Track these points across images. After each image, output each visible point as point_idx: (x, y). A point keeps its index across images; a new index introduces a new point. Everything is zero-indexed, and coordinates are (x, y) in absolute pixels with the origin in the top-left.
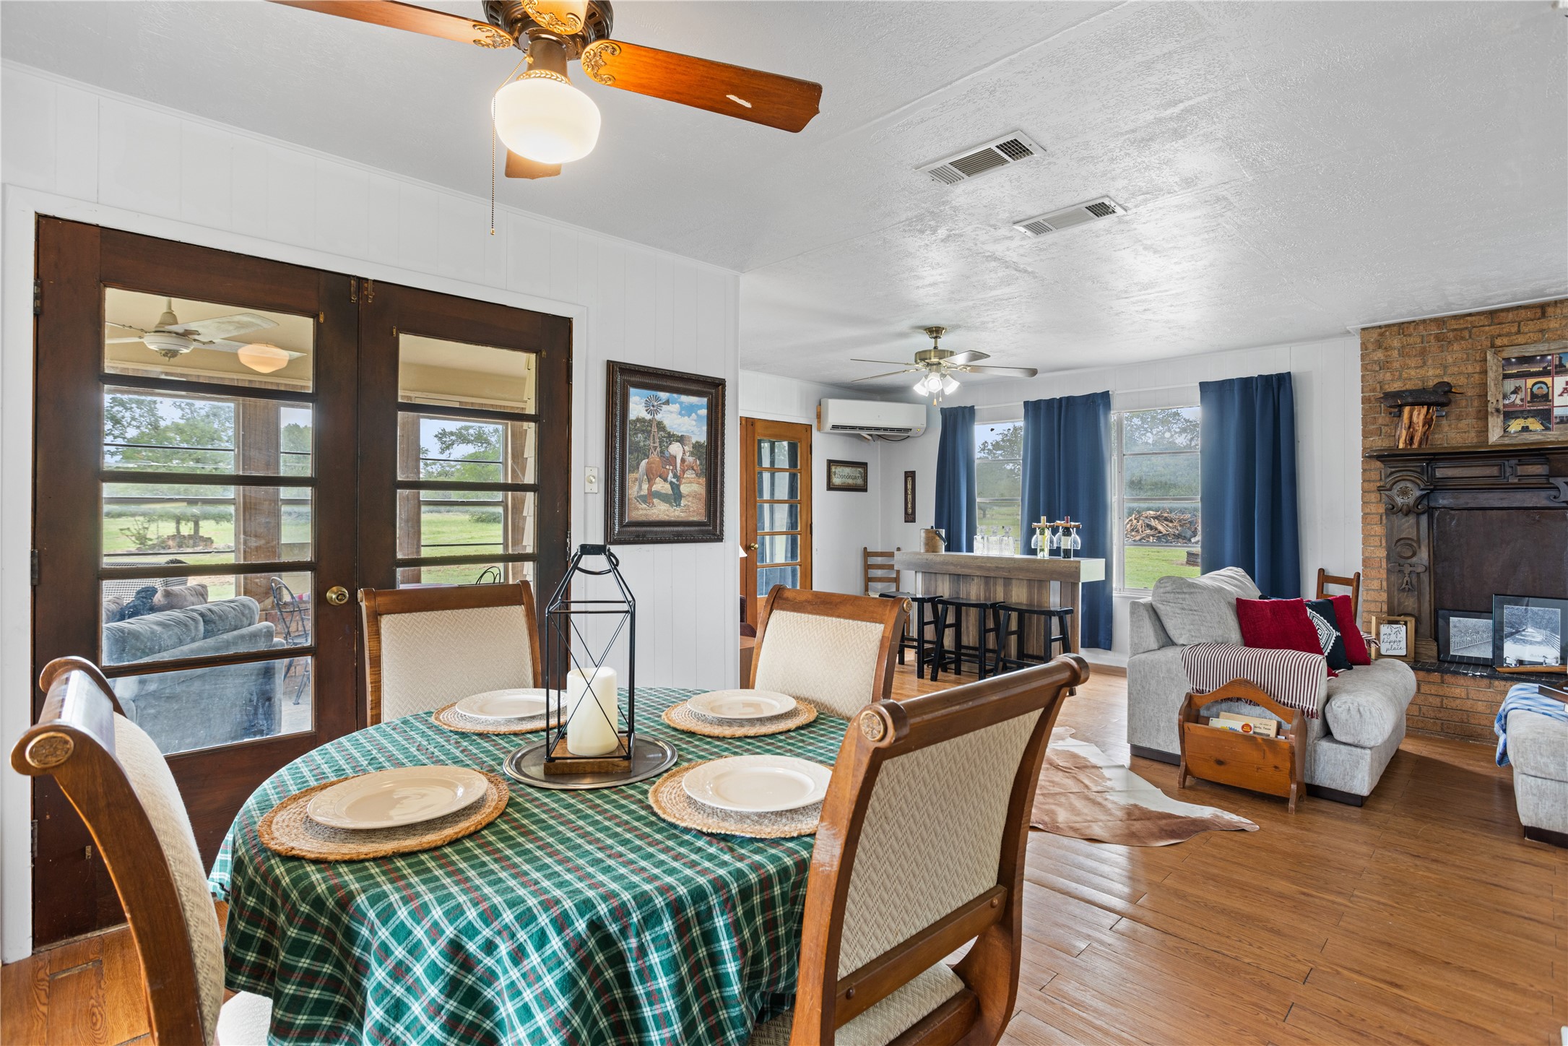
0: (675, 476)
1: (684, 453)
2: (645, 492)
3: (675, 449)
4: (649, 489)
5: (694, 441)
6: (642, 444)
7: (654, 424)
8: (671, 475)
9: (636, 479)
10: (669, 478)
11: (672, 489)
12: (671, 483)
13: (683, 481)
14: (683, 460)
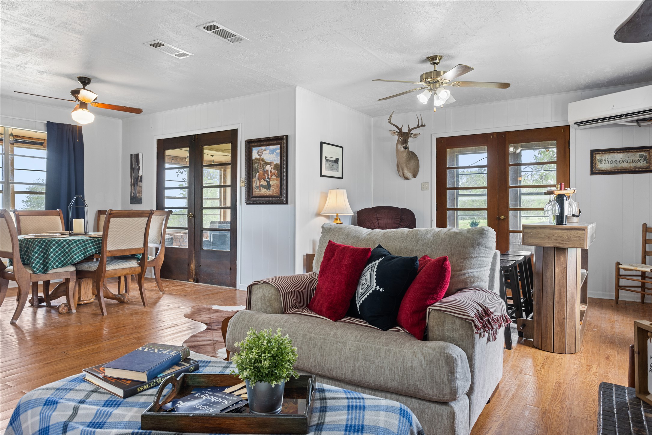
0: (268, 178)
1: (271, 169)
2: (258, 185)
3: (268, 168)
4: (259, 184)
5: (275, 164)
6: (257, 167)
7: (261, 159)
8: (267, 178)
9: (255, 181)
10: (266, 179)
11: (267, 183)
12: (267, 181)
13: (271, 180)
14: (271, 172)
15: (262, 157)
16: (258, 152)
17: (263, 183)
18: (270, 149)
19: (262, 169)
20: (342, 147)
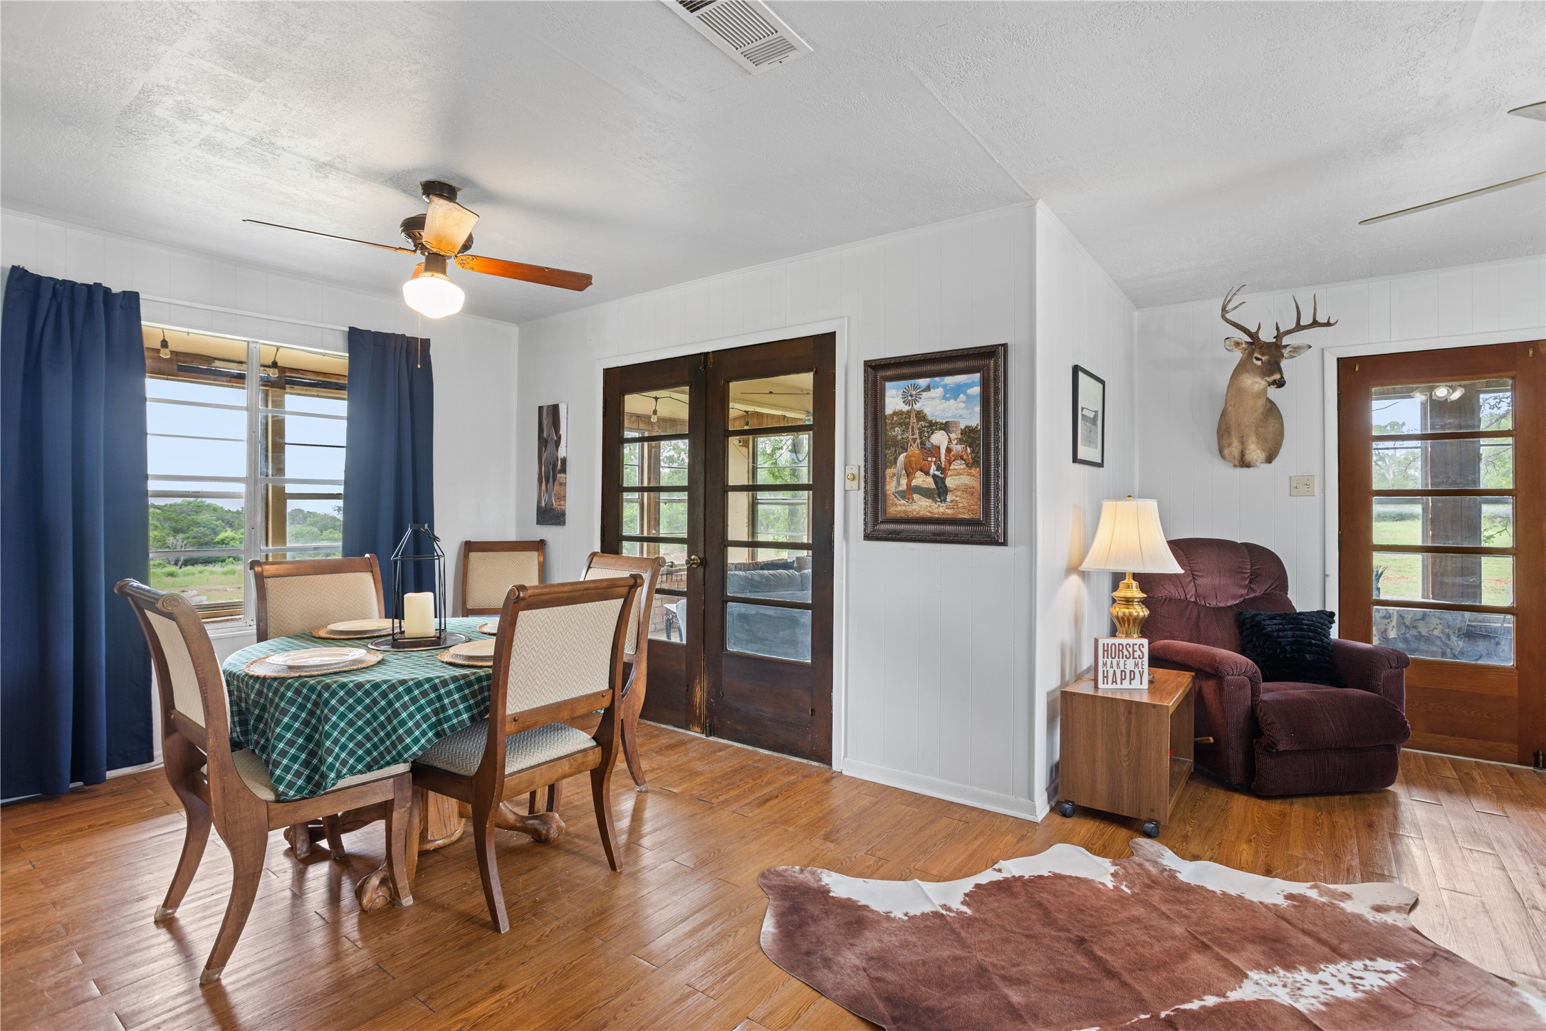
0: (939, 468)
1: (950, 441)
2: (903, 486)
3: (939, 438)
4: (909, 485)
5: (962, 426)
6: (900, 437)
7: (913, 415)
8: (933, 467)
9: (894, 475)
10: (932, 472)
11: (936, 483)
12: (934, 477)
13: (950, 473)
14: (948, 450)
15: (917, 407)
16: (905, 395)
17: (921, 480)
18: (945, 387)
19: (918, 441)
20: (1102, 382)
